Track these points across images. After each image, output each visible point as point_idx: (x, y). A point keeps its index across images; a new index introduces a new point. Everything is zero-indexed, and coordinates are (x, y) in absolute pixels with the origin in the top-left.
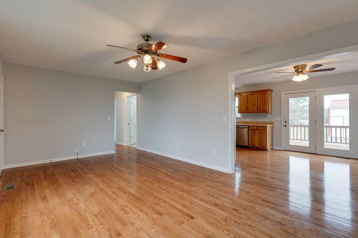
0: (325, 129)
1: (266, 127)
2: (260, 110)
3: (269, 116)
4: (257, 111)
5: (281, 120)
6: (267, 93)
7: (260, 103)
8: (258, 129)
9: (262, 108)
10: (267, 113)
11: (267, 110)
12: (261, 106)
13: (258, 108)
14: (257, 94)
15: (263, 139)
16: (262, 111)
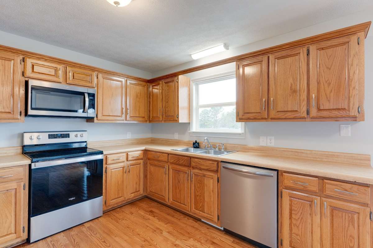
2: (319, 110)
4: (308, 113)
6: (354, 39)
7: (318, 83)
9: (329, 101)
10: (356, 121)
11: (353, 109)
12: (327, 97)
13: (313, 103)
14: (306, 50)
15: (353, 240)
16: (328, 113)
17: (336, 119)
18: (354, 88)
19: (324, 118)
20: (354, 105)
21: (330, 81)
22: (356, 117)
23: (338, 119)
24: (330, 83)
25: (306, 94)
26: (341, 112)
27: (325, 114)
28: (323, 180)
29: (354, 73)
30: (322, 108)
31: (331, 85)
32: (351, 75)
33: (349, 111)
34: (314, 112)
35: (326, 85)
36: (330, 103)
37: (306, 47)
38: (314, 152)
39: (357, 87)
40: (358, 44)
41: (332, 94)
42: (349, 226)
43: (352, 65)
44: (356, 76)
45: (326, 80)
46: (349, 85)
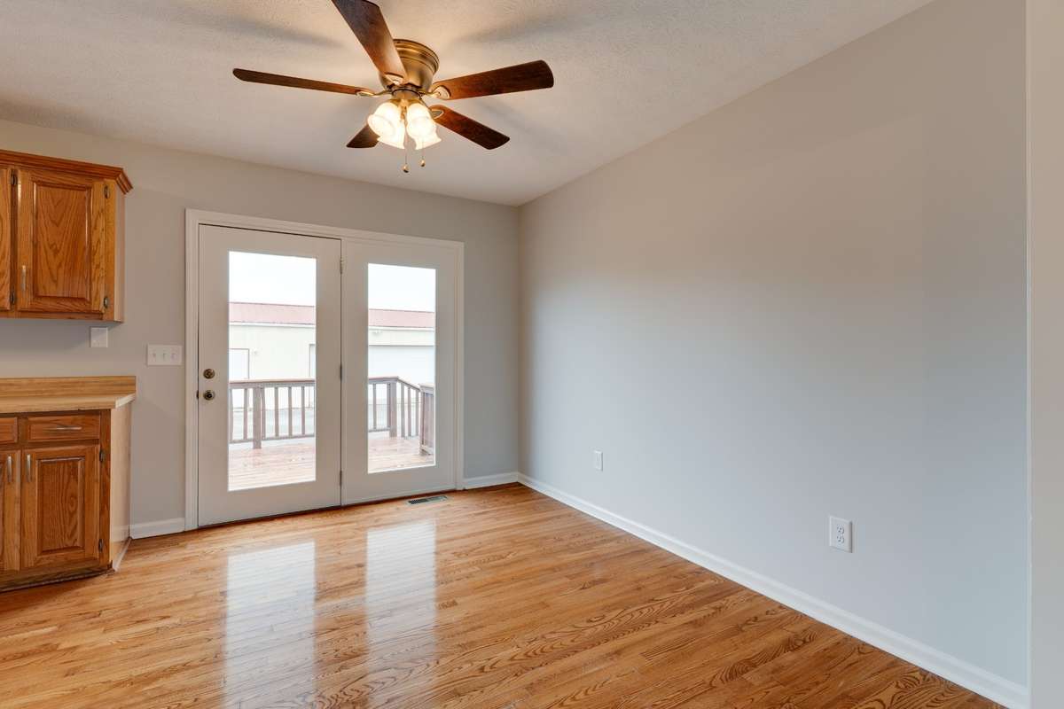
0: (370, 387)
1: (105, 414)
2: (36, 295)
3: (101, 338)
5: (180, 362)
6: (98, 186)
7: (36, 246)
8: (35, 437)
9: (56, 282)
10: (101, 319)
11: (96, 300)
12: (51, 273)
13: (24, 283)
14: (9, 175)
15: (74, 501)
16: (53, 303)
17: (68, 316)
18: (98, 266)
19: (46, 312)
20: (97, 293)
21: (58, 246)
22: (102, 314)
23: (72, 316)
24: (58, 251)
25: (9, 263)
26: (76, 304)
27: (50, 305)
28: (26, 418)
29: (99, 241)
30: (41, 293)
31: (60, 255)
32: (94, 244)
33: (90, 303)
34: (25, 300)
35: (51, 253)
36: (57, 285)
37: (9, 170)
38: (37, 381)
39: (103, 266)
40: (106, 196)
41: (61, 271)
42: (68, 483)
43: (95, 228)
44: (102, 249)
45: (51, 243)
46: (90, 260)
